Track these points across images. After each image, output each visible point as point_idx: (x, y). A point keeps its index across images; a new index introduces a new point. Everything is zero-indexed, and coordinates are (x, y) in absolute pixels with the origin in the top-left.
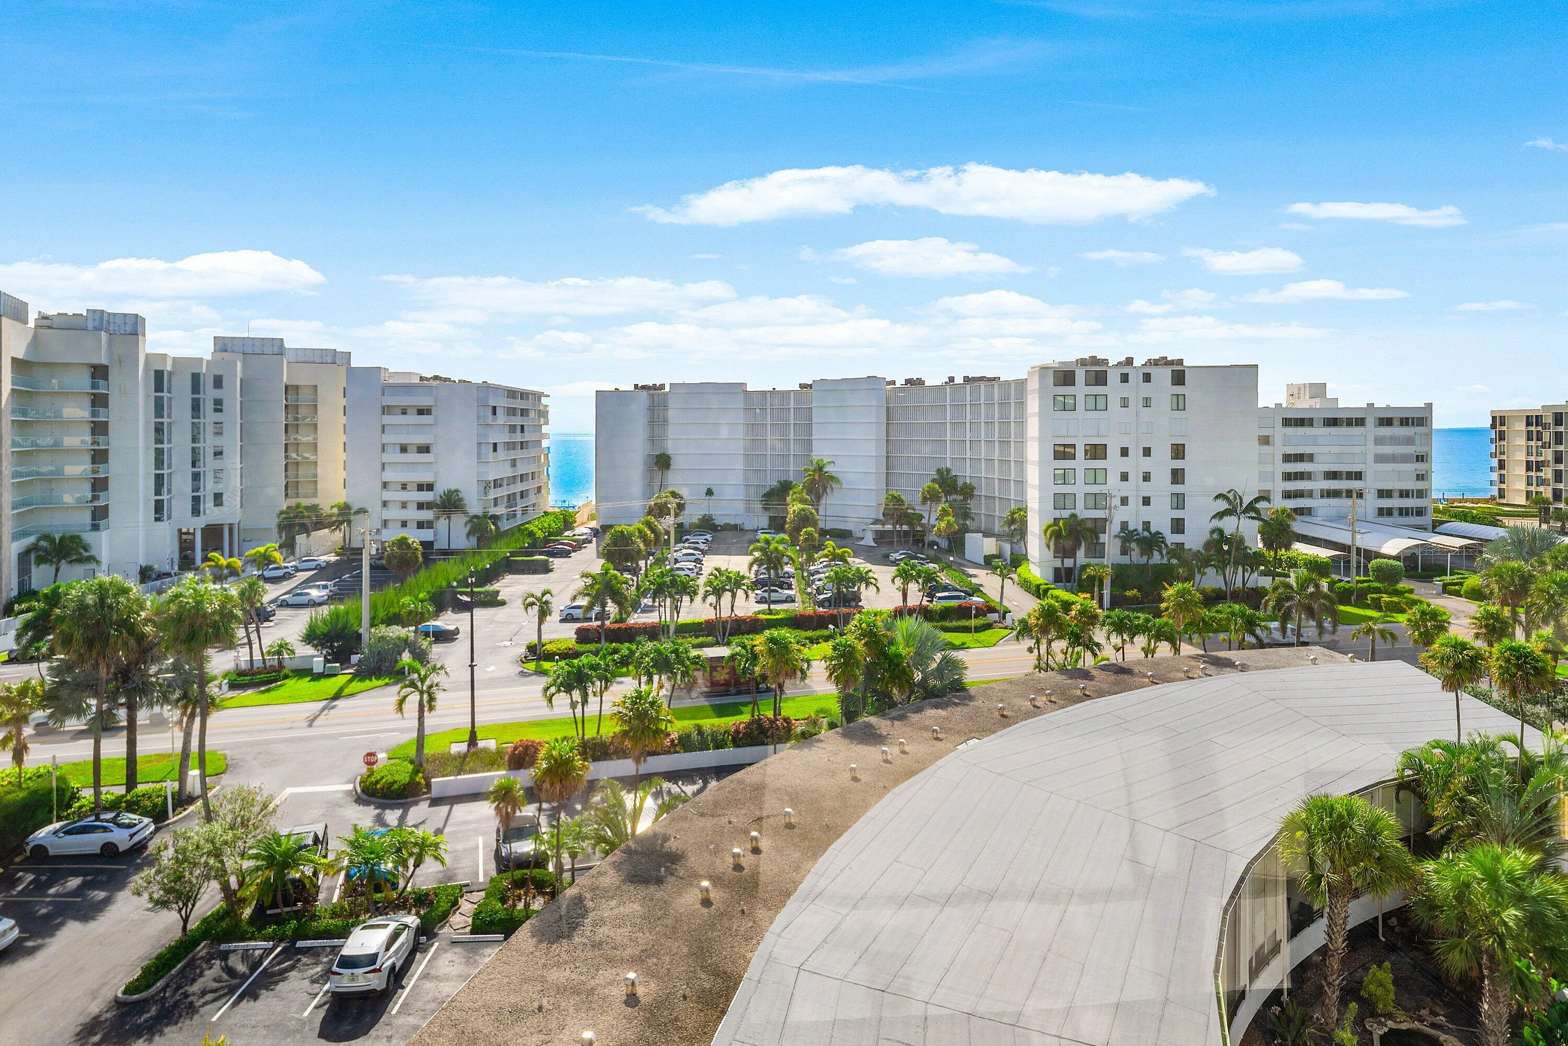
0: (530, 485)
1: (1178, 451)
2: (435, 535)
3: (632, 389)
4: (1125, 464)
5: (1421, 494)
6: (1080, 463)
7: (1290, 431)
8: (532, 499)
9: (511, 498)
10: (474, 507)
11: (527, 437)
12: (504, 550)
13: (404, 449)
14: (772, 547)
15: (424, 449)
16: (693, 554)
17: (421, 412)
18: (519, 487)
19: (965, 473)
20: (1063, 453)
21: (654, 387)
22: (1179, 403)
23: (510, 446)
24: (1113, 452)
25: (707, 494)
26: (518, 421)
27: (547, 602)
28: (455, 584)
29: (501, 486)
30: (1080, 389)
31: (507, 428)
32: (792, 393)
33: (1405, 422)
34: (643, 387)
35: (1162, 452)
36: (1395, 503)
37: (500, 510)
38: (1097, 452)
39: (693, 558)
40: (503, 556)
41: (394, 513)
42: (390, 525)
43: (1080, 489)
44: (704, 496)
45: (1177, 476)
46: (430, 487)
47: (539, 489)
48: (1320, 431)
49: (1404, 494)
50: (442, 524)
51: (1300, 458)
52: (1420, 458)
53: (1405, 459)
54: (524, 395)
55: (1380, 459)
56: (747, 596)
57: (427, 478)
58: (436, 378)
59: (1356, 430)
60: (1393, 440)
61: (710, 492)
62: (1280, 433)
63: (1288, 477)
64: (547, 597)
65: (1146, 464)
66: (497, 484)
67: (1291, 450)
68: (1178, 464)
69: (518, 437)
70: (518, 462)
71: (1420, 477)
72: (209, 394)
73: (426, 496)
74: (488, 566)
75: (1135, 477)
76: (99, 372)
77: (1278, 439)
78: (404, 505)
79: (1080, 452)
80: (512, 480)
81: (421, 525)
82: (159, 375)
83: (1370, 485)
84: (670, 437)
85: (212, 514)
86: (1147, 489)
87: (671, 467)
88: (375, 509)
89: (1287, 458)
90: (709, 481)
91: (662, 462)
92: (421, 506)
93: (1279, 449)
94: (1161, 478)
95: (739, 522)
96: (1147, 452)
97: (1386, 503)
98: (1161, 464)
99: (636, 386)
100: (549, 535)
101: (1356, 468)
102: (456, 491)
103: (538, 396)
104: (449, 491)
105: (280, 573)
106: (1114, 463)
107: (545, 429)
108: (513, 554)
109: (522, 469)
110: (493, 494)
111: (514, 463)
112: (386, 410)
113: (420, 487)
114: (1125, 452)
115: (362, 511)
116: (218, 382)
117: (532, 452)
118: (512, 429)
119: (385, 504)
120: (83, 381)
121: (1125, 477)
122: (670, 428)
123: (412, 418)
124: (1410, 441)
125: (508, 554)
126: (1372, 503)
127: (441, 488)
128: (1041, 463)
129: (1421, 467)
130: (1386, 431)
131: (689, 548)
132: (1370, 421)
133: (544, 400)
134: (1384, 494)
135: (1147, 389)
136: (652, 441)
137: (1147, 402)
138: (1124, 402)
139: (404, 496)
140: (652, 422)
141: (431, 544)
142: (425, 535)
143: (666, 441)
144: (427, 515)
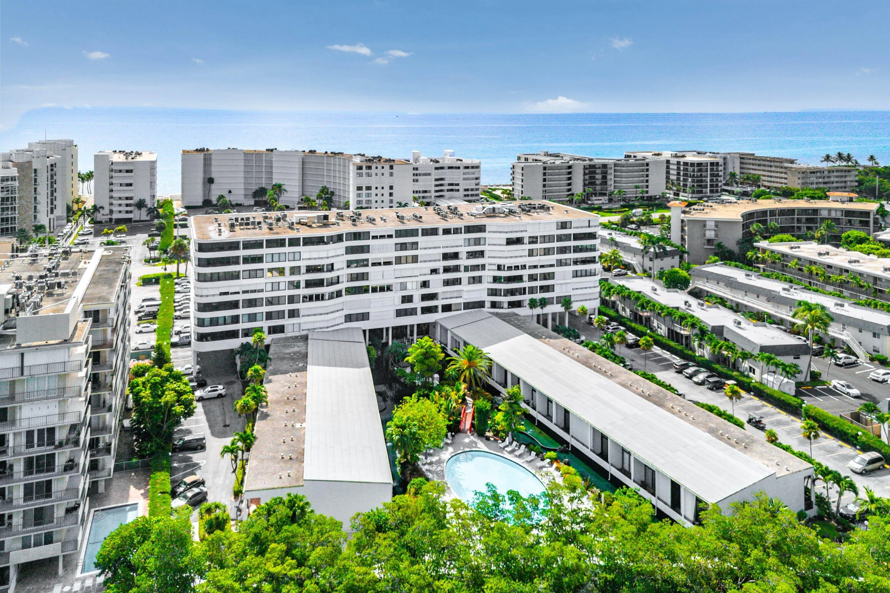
1: (391, 188)
2: (134, 216)
4: (377, 191)
5: (477, 190)
6: (364, 191)
7: (437, 171)
10: (148, 205)
13: (121, 185)
15: (130, 185)
17: (127, 171)
19: (331, 187)
20: (359, 188)
21: (205, 150)
22: (391, 174)
24: (373, 188)
30: (364, 171)
32: (262, 153)
33: (473, 167)
34: (200, 149)
35: (387, 188)
36: (470, 193)
38: (369, 188)
41: (118, 209)
42: (114, 213)
43: (365, 199)
44: (228, 195)
45: (391, 194)
46: (131, 198)
48: (446, 171)
49: (472, 190)
50: (136, 212)
51: (442, 179)
52: (477, 179)
53: (472, 179)
55: (465, 179)
57: (130, 195)
59: (457, 170)
60: (468, 173)
61: (230, 192)
62: (434, 172)
63: (437, 186)
65: (383, 191)
67: (437, 177)
68: (391, 191)
71: (476, 185)
73: (130, 202)
75: (380, 195)
76: (35, 171)
77: (433, 174)
78: (120, 205)
79: (364, 188)
81: (127, 212)
83: (461, 188)
84: (213, 171)
85: (55, 213)
86: (382, 198)
87: (214, 183)
88: (107, 206)
89: (436, 180)
90: (230, 187)
91: (210, 181)
92: (127, 205)
93: (433, 177)
94: (387, 195)
95: (242, 202)
96: (383, 188)
97: (466, 193)
98: (387, 191)
101: (457, 182)
102: (142, 200)
104: (140, 200)
106: (373, 191)
112: (114, 171)
113: (127, 198)
114: (377, 188)
115: (102, 208)
116: (55, 166)
119: (111, 205)
121: (377, 195)
123: (124, 174)
124: (474, 173)
126: (462, 193)
127: (137, 199)
128: (353, 192)
129: (477, 181)
130: (467, 170)
132: (461, 168)
134: (466, 190)
135: (383, 171)
136: (205, 172)
137: (383, 174)
138: (376, 174)
139: (120, 202)
140: (205, 165)
141: (130, 219)
142: (130, 216)
143: (211, 172)
144: (130, 209)
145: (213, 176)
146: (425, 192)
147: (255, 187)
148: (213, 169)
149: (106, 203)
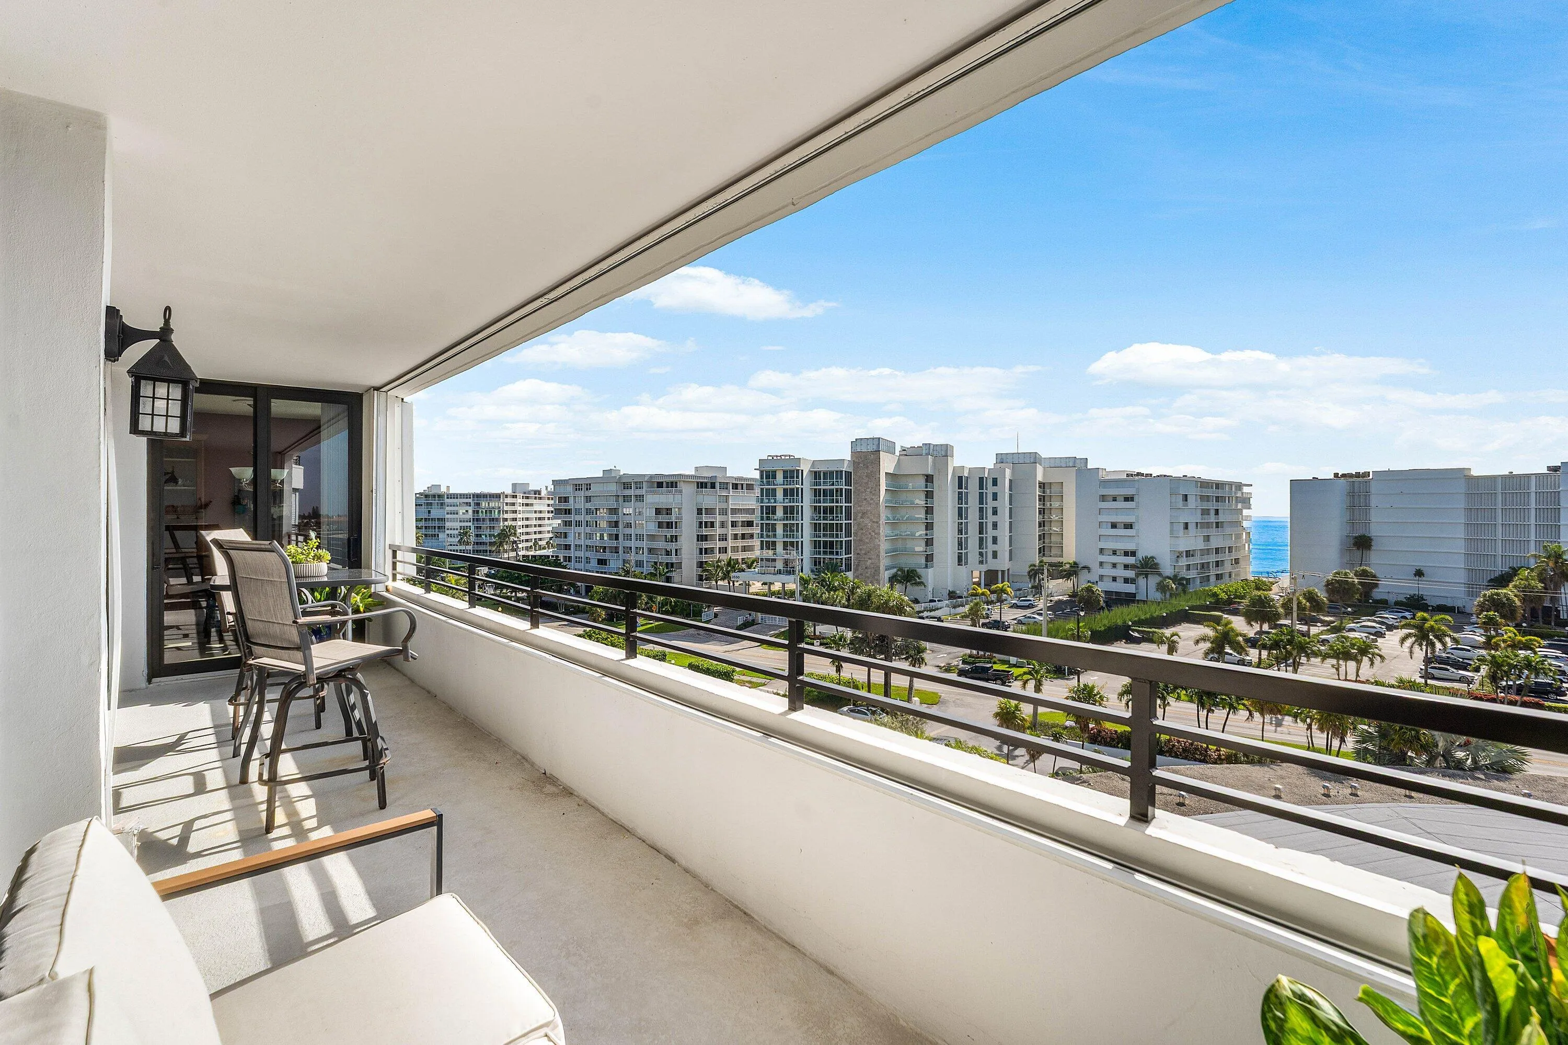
0: (1226, 557)
2: (1137, 589)
3: (1332, 477)
8: (1227, 568)
9: (1204, 566)
10: (1167, 569)
11: (1221, 518)
12: (1183, 604)
13: (1114, 526)
14: (1427, 625)
15: (1129, 526)
16: (1374, 627)
17: (1127, 499)
18: (1213, 558)
21: (1358, 475)
23: (1207, 525)
25: (1415, 575)
26: (1212, 506)
27: (1174, 642)
28: (1130, 623)
29: (1193, 556)
31: (1199, 512)
32: (1533, 478)
34: (1344, 475)
37: (1192, 574)
39: (1373, 631)
40: (1181, 608)
41: (1108, 571)
42: (1105, 579)
44: (1412, 577)
46: (1133, 554)
47: (1237, 561)
50: (1142, 581)
54: (1219, 485)
56: (1372, 664)
57: (1130, 547)
58: (1138, 474)
61: (1419, 573)
64: (1175, 638)
66: (1189, 554)
69: (1212, 518)
70: (1211, 538)
72: (990, 489)
73: (1131, 560)
74: (1165, 614)
76: (929, 478)
78: (1114, 565)
80: (1208, 551)
81: (1126, 581)
82: (960, 478)
84: (1373, 520)
85: (992, 564)
87: (1373, 548)
88: (1095, 566)
90: (1419, 562)
91: (1363, 543)
92: (1126, 567)
95: (1458, 604)
99: (1336, 475)
100: (1234, 598)
102: (1152, 557)
103: (1239, 486)
104: (1146, 557)
105: (1027, 603)
107: (1246, 512)
108: (1192, 608)
109: (1215, 543)
110: (1184, 562)
111: (1207, 539)
112: (1103, 498)
113: (1126, 554)
115: (1086, 567)
116: (995, 482)
117: (1228, 530)
118: (1205, 512)
119: (1101, 564)
120: (922, 482)
122: (1373, 513)
123: (1121, 504)
125: (1187, 608)
127: (1141, 555)
131: (1374, 621)
133: (1245, 489)
136: (1352, 523)
139: (1114, 559)
140: (1352, 507)
141: (1134, 595)
142: (1130, 588)
143: (1367, 524)
144: (1130, 574)
145: (1374, 531)
147: (1500, 567)
148: (1375, 517)
149: (1091, 559)
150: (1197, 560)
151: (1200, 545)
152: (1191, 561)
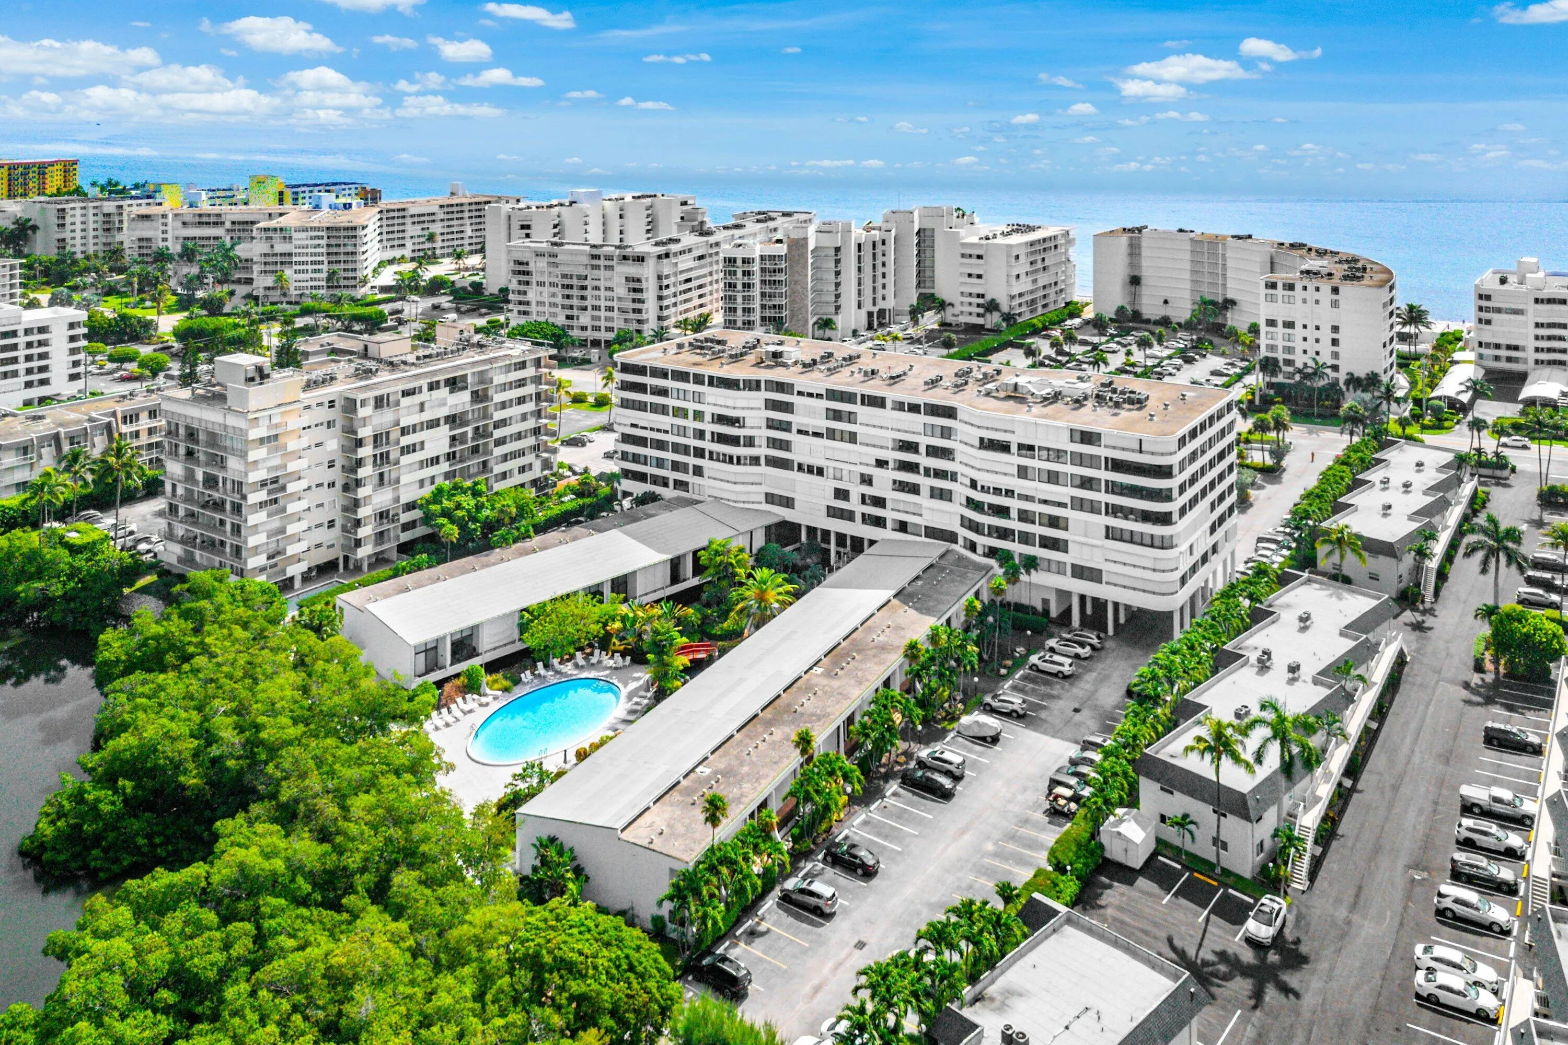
0: (1052, 290)
1: (1335, 329)
2: (985, 322)
3: (1120, 230)
4: (1305, 333)
6: (1281, 330)
8: (1054, 298)
9: (1033, 301)
10: (1005, 308)
11: (1048, 263)
13: (970, 275)
15: (979, 276)
17: (978, 257)
18: (1040, 294)
20: (1272, 323)
22: (1335, 304)
23: (1035, 271)
24: (1298, 326)
25: (1164, 303)
26: (1040, 257)
29: (1023, 296)
30: (1280, 291)
31: (1029, 264)
34: (1128, 229)
35: (1326, 329)
37: (1024, 309)
38: (1289, 325)
40: (1007, 339)
41: (968, 309)
42: (964, 314)
43: (1280, 343)
44: (1163, 305)
45: (1335, 342)
46: (983, 296)
47: (1061, 291)
50: (988, 316)
51: (1552, 326)
54: (1046, 240)
57: (981, 292)
61: (1166, 302)
62: (1531, 307)
63: (1543, 338)
65: (1317, 334)
66: (1021, 295)
68: (1335, 336)
69: (1039, 266)
70: (1039, 280)
72: (879, 251)
73: (981, 301)
75: (1311, 340)
76: (837, 250)
78: (970, 304)
79: (1280, 324)
80: (1036, 290)
81: (979, 315)
82: (859, 245)
84: (1143, 264)
85: (881, 305)
86: (1317, 347)
87: (1141, 285)
88: (957, 304)
89: (1540, 325)
90: (1167, 294)
91: (1135, 281)
92: (978, 305)
93: (1530, 319)
94: (1326, 342)
96: (1317, 328)
98: (1326, 335)
100: (1049, 325)
102: (995, 300)
103: (1066, 235)
104: (992, 300)
106: (1298, 332)
107: (1071, 250)
109: (1042, 283)
110: (1017, 301)
112: (963, 256)
113: (978, 296)
114: (1305, 327)
115: (951, 305)
116: (884, 243)
118: (1033, 263)
119: (961, 303)
120: (833, 252)
121: (1305, 339)
122: (1143, 258)
123: (975, 261)
127: (988, 297)
133: (1071, 235)
135: (1317, 295)
136: (1131, 266)
137: (1317, 302)
138: (1304, 301)
139: (971, 300)
140: (1131, 255)
141: (982, 326)
142: (980, 321)
143: (1140, 267)
144: (981, 310)
145: (1143, 272)
146: (1516, 348)
148: (1145, 263)
149: (956, 299)
150: (1029, 298)
151: (1030, 287)
152: (1022, 300)
